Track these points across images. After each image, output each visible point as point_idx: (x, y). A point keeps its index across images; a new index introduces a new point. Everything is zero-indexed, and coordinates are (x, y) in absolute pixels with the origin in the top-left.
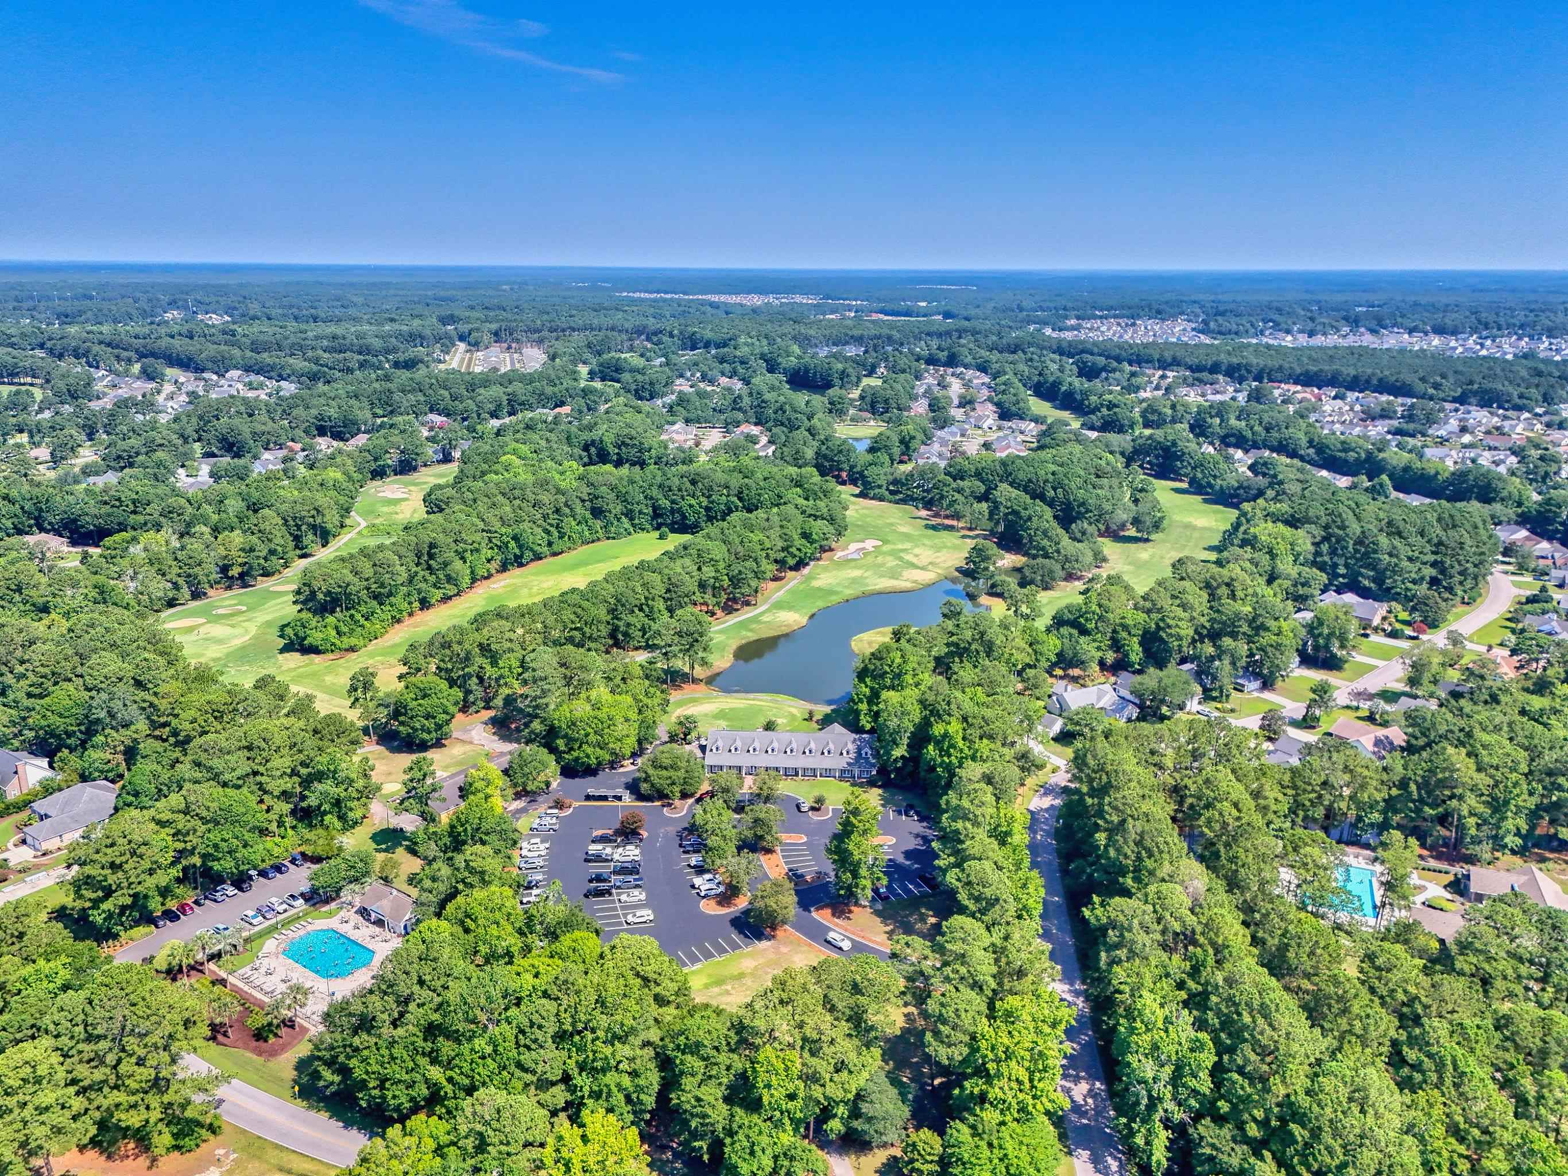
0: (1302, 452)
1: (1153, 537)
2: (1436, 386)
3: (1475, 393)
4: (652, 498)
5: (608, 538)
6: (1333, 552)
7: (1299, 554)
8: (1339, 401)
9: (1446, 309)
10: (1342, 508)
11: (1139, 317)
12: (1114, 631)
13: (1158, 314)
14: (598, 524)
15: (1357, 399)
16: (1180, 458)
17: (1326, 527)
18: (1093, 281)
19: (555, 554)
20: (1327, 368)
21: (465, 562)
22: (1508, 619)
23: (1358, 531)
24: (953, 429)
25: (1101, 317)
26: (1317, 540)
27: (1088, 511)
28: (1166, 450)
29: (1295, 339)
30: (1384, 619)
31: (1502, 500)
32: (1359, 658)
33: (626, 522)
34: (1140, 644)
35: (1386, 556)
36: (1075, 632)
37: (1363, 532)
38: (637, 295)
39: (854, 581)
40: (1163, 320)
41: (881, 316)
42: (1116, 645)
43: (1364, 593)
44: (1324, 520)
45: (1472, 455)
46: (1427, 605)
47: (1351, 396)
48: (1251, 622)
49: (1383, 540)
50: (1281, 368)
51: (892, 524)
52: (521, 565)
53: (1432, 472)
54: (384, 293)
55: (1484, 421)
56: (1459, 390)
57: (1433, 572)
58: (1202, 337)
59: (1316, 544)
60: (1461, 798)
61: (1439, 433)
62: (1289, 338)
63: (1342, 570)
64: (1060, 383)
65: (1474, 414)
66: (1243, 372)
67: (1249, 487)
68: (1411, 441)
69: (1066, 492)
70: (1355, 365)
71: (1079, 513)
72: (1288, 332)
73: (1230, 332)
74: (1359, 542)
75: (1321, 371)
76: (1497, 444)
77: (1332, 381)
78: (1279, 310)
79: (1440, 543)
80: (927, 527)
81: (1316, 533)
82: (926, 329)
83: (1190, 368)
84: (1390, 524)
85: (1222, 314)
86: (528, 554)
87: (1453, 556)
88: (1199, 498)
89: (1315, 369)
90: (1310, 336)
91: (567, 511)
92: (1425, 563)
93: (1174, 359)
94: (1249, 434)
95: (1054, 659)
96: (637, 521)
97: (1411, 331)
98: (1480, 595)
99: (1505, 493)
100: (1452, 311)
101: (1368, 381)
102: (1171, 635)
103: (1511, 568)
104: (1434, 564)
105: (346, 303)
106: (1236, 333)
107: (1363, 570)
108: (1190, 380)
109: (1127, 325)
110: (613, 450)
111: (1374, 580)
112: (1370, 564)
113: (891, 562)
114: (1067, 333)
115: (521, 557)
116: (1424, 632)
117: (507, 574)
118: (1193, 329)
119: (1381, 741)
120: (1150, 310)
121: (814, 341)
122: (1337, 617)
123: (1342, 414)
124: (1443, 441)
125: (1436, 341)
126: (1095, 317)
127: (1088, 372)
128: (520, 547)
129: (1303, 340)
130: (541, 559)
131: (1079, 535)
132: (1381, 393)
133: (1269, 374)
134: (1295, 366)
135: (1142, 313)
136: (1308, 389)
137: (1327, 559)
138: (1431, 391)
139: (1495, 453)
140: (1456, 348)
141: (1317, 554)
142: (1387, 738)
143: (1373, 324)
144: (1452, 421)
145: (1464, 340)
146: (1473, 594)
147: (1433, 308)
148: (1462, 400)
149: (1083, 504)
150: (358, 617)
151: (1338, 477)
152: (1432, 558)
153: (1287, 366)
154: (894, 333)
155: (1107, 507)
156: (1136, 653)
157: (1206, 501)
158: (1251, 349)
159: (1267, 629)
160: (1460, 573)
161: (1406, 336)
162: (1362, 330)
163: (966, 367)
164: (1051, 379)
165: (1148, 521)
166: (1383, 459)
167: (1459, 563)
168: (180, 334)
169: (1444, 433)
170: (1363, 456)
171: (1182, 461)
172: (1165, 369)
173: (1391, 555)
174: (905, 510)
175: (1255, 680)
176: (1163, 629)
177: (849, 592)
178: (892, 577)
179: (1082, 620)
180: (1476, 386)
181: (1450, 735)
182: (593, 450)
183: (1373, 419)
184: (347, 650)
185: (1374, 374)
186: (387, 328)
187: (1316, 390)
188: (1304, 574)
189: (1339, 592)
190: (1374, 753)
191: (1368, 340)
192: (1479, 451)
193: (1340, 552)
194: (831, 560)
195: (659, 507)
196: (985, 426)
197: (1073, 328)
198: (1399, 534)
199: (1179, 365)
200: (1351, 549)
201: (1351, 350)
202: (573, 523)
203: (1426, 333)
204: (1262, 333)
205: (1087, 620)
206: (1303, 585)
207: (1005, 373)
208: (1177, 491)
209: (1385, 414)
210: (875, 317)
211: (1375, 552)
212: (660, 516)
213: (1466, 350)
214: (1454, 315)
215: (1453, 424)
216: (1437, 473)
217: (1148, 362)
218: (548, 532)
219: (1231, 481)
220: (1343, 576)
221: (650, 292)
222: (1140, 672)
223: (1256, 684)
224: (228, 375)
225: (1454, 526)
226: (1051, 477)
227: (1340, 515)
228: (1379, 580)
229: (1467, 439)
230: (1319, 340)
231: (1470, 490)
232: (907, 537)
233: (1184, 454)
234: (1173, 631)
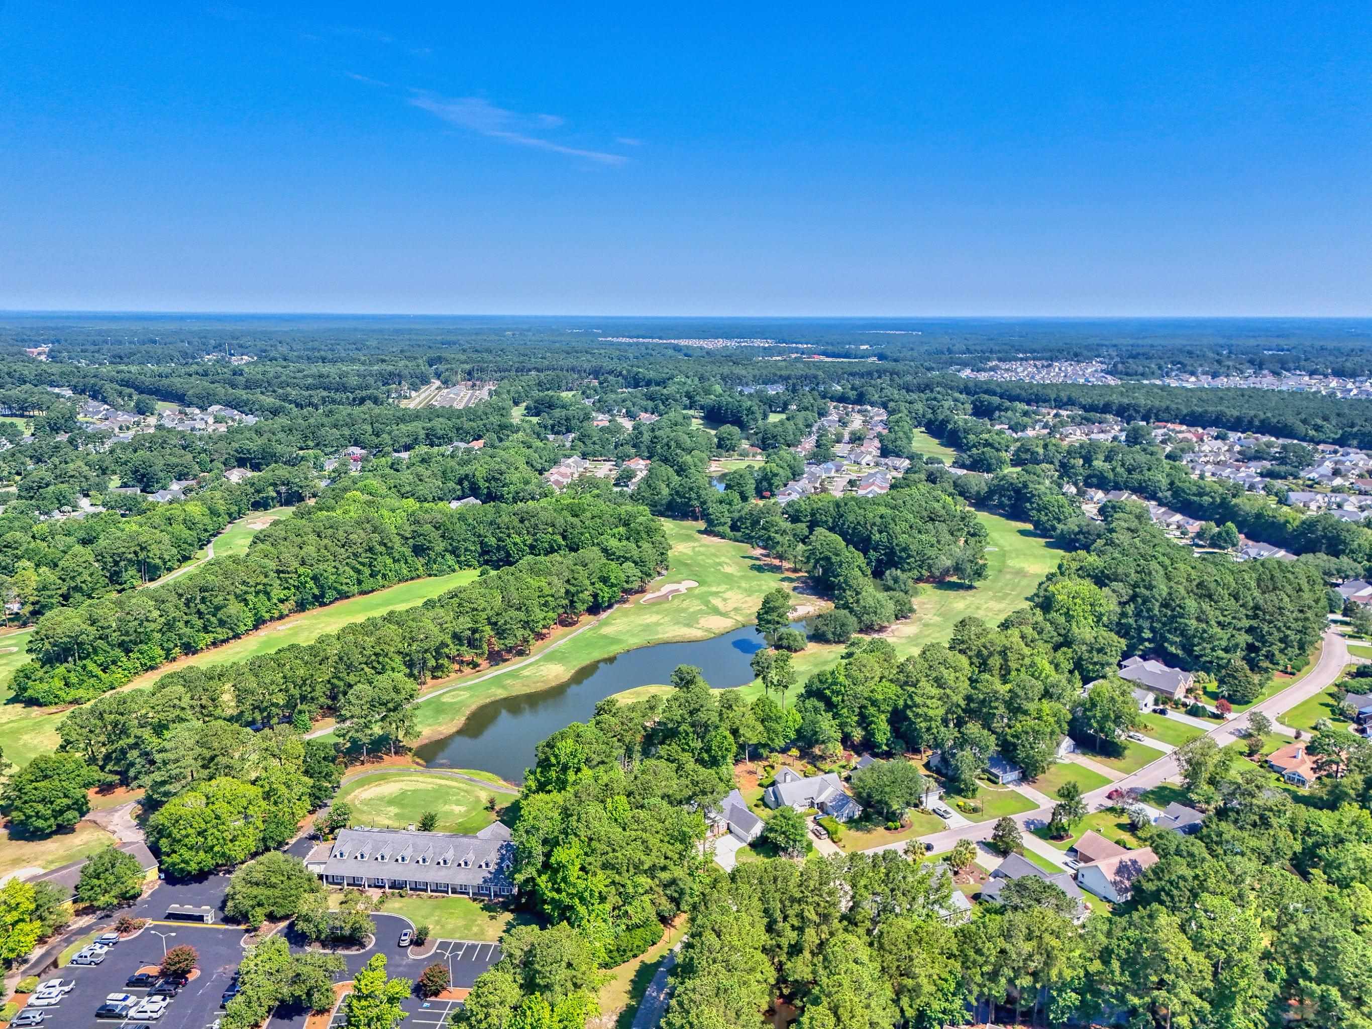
0: (1160, 495)
1: (976, 584)
2: (1317, 428)
3: (1355, 435)
4: (479, 536)
5: (430, 575)
6: (1138, 615)
7: (1101, 615)
8: (1219, 441)
9: (1351, 353)
10: (1154, 565)
11: (1057, 359)
12: (862, 707)
13: (1076, 357)
14: (420, 562)
15: (1239, 439)
16: (1029, 500)
17: (1135, 586)
18: (1030, 327)
19: (363, 593)
20: (1210, 409)
21: (247, 605)
22: (1330, 695)
23: (1165, 591)
24: (830, 465)
25: (1022, 359)
26: (1124, 599)
27: (909, 556)
28: (1018, 491)
29: (1199, 380)
30: (1189, 691)
31: (1352, 551)
32: (1148, 742)
33: (450, 559)
34: (890, 721)
35: (1194, 622)
36: (821, 705)
37: (1170, 594)
38: (620, 340)
39: (647, 628)
40: (1078, 362)
41: (822, 358)
42: (864, 721)
43: (1170, 661)
44: (1134, 577)
45: (1338, 500)
46: (1235, 678)
47: (1233, 436)
48: (1009, 704)
49: (1191, 604)
50: (1168, 408)
51: (720, 564)
52: (323, 604)
53: (1282, 520)
54: (401, 337)
55: (1361, 464)
56: (1340, 432)
57: (1250, 639)
58: (1109, 377)
59: (1122, 604)
60: (1171, 988)
61: (1311, 476)
62: (1193, 379)
63: (1147, 634)
64: (948, 422)
65: (1352, 456)
66: (1132, 412)
67: (1088, 533)
68: (1278, 484)
69: (890, 538)
70: (1241, 406)
71: (901, 558)
72: (1192, 374)
73: (1136, 374)
74: (1165, 605)
75: (1206, 412)
76: (1368, 488)
77: (1217, 421)
78: (1190, 353)
79: (1256, 607)
80: (753, 567)
81: (1123, 592)
82: (849, 370)
83: (1083, 407)
84: (1200, 585)
85: (1134, 357)
86: (330, 594)
87: (1270, 622)
88: (1042, 541)
89: (1200, 410)
90: (1213, 377)
91: (382, 549)
92: (1239, 629)
93: (1070, 399)
94: (1111, 476)
95: (793, 736)
96: (463, 558)
97: (1312, 374)
98: (1308, 664)
99: (1355, 545)
100: (1356, 355)
101: (1251, 422)
102: (917, 715)
103: (1348, 630)
104: (1250, 630)
105: (359, 346)
106: (1143, 375)
107: (1168, 636)
108: (1078, 419)
109: (1043, 366)
110: (482, 484)
111: (1184, 648)
112: (1176, 629)
113: (695, 606)
114: (983, 374)
115: (323, 595)
116: (1229, 710)
117: (302, 614)
118: (1102, 371)
119: (1126, 866)
120: (1068, 353)
121: (744, 380)
122: (1112, 699)
123: (1217, 454)
124: (1311, 486)
125: (1334, 383)
126: (1016, 359)
127: (982, 411)
128: (321, 587)
129: (1206, 381)
130: (348, 597)
131: (890, 583)
132: (1263, 434)
133: (1156, 415)
134: (1182, 407)
135: (1060, 356)
136: (1193, 429)
137: (1131, 621)
138: (1312, 433)
139: (1362, 497)
140: (1351, 390)
141: (1123, 615)
142: (1134, 862)
143: (1277, 367)
144: (1327, 463)
145: (1362, 382)
146: (1297, 663)
147: (1338, 352)
148: (1342, 442)
149: (904, 550)
150: (91, 666)
151: (1191, 521)
152: (1246, 623)
153: (1174, 406)
154: (820, 373)
155: (931, 552)
156: (883, 732)
157: (1049, 545)
158: (1144, 391)
159: (1026, 713)
160: (1281, 640)
161: (1307, 378)
162: (1265, 372)
163: (872, 404)
164: (941, 417)
165: (969, 568)
166: (1236, 505)
167: (1279, 629)
168: (197, 373)
169: (1316, 476)
170: (1218, 500)
171: (1031, 503)
172: (1060, 408)
173: (1199, 619)
174: (740, 549)
175: (1013, 769)
176: (910, 707)
177: (634, 641)
178: (688, 625)
179: (828, 692)
180: (1355, 429)
181: (1181, 884)
182: (466, 484)
183: (1250, 459)
184: (71, 703)
185: (1255, 416)
186: (376, 368)
187: (1200, 430)
188: (1101, 639)
189: (1144, 657)
190: (1115, 883)
191: (1267, 382)
192: (1345, 496)
193: (1145, 614)
194: (637, 602)
195: (486, 544)
196: (863, 462)
197: (992, 369)
198: (1210, 597)
199: (1073, 404)
200: (1156, 612)
201: (1242, 392)
202: (389, 561)
203: (1326, 376)
204: (1168, 374)
205: (833, 692)
206: (1100, 651)
207: (900, 412)
208: (1023, 533)
209: (1258, 456)
210: (817, 358)
211: (1182, 616)
212: (487, 553)
213: (1361, 392)
214: (1356, 359)
215: (1328, 466)
216: (1287, 522)
217: (1045, 401)
218: (358, 572)
219: (1072, 525)
220: (1148, 640)
221: (631, 337)
222: (888, 755)
223: (1015, 775)
224: (210, 409)
225: (1275, 589)
226: (878, 521)
227: (1150, 573)
228: (1188, 648)
229: (1338, 481)
230: (1222, 382)
231: (1318, 540)
232: (729, 579)
233: (1034, 496)
234: (919, 711)
